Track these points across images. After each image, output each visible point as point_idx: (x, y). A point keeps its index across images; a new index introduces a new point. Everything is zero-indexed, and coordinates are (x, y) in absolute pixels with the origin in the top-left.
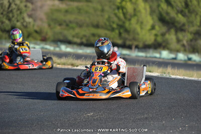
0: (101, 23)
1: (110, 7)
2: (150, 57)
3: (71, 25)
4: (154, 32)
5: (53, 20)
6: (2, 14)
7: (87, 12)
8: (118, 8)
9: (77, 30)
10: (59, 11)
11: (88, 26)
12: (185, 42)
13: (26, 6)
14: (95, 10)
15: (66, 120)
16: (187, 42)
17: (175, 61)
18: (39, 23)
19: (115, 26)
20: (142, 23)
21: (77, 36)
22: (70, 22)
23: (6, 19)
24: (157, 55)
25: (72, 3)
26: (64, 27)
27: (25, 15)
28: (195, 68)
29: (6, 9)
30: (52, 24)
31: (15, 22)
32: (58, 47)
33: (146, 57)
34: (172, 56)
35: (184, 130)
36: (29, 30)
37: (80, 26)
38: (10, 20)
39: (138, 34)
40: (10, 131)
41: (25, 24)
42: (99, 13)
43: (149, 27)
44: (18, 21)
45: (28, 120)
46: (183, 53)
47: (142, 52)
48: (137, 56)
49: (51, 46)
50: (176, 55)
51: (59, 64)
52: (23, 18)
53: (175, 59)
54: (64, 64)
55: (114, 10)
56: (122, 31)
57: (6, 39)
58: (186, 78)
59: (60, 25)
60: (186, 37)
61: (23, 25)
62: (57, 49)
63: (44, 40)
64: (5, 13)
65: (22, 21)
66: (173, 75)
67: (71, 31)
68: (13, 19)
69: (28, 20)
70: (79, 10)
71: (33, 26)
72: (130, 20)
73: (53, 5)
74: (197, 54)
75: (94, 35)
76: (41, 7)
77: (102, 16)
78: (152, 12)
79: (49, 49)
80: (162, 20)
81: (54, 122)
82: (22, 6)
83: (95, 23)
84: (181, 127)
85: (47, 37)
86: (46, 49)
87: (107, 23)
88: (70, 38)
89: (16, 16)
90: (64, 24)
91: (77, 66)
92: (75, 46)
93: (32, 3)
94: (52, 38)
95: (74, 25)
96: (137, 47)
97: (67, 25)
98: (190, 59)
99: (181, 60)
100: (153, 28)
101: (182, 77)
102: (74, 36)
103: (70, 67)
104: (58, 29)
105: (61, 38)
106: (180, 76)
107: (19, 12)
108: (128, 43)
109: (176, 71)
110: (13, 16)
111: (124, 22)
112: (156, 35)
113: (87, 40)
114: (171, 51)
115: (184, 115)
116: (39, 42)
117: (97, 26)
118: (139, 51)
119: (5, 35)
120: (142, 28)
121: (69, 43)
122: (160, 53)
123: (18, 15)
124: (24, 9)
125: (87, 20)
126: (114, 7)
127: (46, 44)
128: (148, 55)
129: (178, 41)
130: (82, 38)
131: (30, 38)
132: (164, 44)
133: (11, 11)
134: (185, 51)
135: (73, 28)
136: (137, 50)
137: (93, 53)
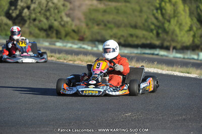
1: (149, 8)
2: (188, 58)
3: (109, 25)
4: (192, 33)
5: (91, 20)
6: (40, 12)
7: (125, 12)
8: (157, 9)
9: (115, 30)
10: (97, 10)
11: (125, 26)
13: (64, 5)
14: (134, 10)
15: (104, 120)
18: (77, 22)
19: (153, 27)
20: (181, 24)
22: (108, 22)
23: (44, 17)
24: (196, 57)
25: (110, 3)
26: (101, 27)
27: (63, 14)
29: (44, 8)
30: (90, 24)
31: (53, 21)
32: (96, 46)
33: (184, 58)
36: (67, 29)
37: (118, 26)
38: (47, 19)
39: (177, 36)
40: (48, 129)
41: (63, 23)
42: (137, 14)
43: (187, 28)
44: (55, 20)
45: (66, 119)
47: (180, 53)
48: (174, 57)
49: (88, 46)
52: (61, 17)
55: (153, 10)
56: (160, 31)
57: (43, 37)
59: (98, 25)
61: (61, 24)
62: (95, 49)
63: (82, 39)
64: (43, 11)
65: (60, 20)
67: (109, 31)
68: (51, 18)
69: (66, 19)
70: (117, 10)
71: (71, 25)
72: (169, 21)
73: (91, 5)
75: (131, 35)
76: (80, 7)
77: (140, 16)
78: (191, 13)
79: (87, 49)
81: (91, 122)
82: (60, 4)
83: (133, 23)
85: (85, 37)
86: (84, 48)
87: (146, 24)
89: (53, 15)
90: (102, 24)
93: (70, 3)
94: (90, 38)
95: (112, 25)
96: (175, 48)
97: (105, 25)
100: (191, 29)
104: (96, 28)
105: (99, 38)
107: (56, 11)
108: (166, 44)
110: (51, 15)
111: (163, 24)
112: (194, 36)
113: (125, 41)
116: (76, 41)
117: (135, 27)
118: (177, 53)
119: (43, 34)
120: (181, 30)
122: (198, 55)
123: (55, 14)
124: (62, 8)
125: (125, 20)
126: (152, 8)
127: (84, 44)
128: (186, 57)
131: (68, 38)
133: (49, 10)
135: (111, 28)
136: (174, 51)
137: (131, 53)
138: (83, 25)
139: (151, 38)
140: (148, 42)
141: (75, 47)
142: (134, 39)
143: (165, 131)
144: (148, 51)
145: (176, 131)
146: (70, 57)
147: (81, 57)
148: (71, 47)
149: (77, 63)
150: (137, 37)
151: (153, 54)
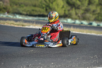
0: (37, 4)
2: (62, 22)
4: (64, 9)
9: (25, 8)
11: (30, 6)
12: (79, 15)
16: (81, 14)
17: (74, 24)
18: (5, 4)
19: (44, 6)
20: (58, 5)
21: (24, 11)
22: (22, 4)
24: (65, 21)
26: (18, 6)
28: (85, 28)
32: (15, 16)
34: (73, 22)
35: (79, 59)
37: (26, 5)
43: (61, 6)
46: (79, 20)
50: (75, 21)
51: (16, 25)
53: (74, 23)
54: (18, 25)
56: (48, 8)
58: (80, 33)
59: (16, 5)
60: (80, 12)
62: (15, 17)
63: (8, 12)
66: (74, 31)
71: (3, 5)
72: (52, 3)
74: (86, 21)
75: (33, 10)
77: (37, 0)
79: (10, 17)
80: (68, 3)
81: (13, 55)
83: (34, 4)
84: (78, 58)
85: (10, 11)
88: (21, 12)
90: (18, 4)
91: (25, 26)
92: (24, 16)
94: (12, 12)
97: (20, 5)
98: (82, 23)
99: (77, 24)
100: (63, 7)
101: (78, 33)
102: (23, 11)
103: (21, 26)
104: (15, 7)
105: (17, 12)
106: (77, 32)
109: (75, 29)
111: (49, 4)
112: (65, 11)
113: (30, 13)
114: (72, 19)
115: (79, 52)
117: (35, 6)
120: (58, 7)
121: (20, 14)
122: (67, 20)
125: (30, 2)
127: (9, 15)
129: (76, 14)
130: (27, 12)
131: (1, 12)
132: (69, 16)
134: (79, 19)
135: (23, 7)
137: (33, 19)
138: (9, 5)
139: (43, 12)
140: (42, 13)
141: (4, 16)
142: (34, 12)
143: (51, 59)
144: (41, 18)
145: (56, 59)
146: (2, 21)
147: (8, 21)
148: (2, 16)
149: (6, 24)
150: (36, 11)
151: (44, 20)
